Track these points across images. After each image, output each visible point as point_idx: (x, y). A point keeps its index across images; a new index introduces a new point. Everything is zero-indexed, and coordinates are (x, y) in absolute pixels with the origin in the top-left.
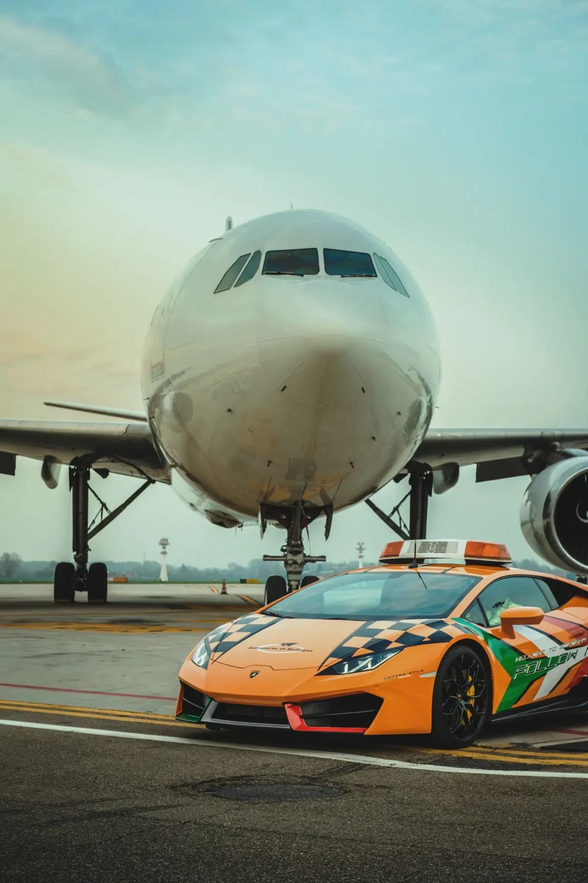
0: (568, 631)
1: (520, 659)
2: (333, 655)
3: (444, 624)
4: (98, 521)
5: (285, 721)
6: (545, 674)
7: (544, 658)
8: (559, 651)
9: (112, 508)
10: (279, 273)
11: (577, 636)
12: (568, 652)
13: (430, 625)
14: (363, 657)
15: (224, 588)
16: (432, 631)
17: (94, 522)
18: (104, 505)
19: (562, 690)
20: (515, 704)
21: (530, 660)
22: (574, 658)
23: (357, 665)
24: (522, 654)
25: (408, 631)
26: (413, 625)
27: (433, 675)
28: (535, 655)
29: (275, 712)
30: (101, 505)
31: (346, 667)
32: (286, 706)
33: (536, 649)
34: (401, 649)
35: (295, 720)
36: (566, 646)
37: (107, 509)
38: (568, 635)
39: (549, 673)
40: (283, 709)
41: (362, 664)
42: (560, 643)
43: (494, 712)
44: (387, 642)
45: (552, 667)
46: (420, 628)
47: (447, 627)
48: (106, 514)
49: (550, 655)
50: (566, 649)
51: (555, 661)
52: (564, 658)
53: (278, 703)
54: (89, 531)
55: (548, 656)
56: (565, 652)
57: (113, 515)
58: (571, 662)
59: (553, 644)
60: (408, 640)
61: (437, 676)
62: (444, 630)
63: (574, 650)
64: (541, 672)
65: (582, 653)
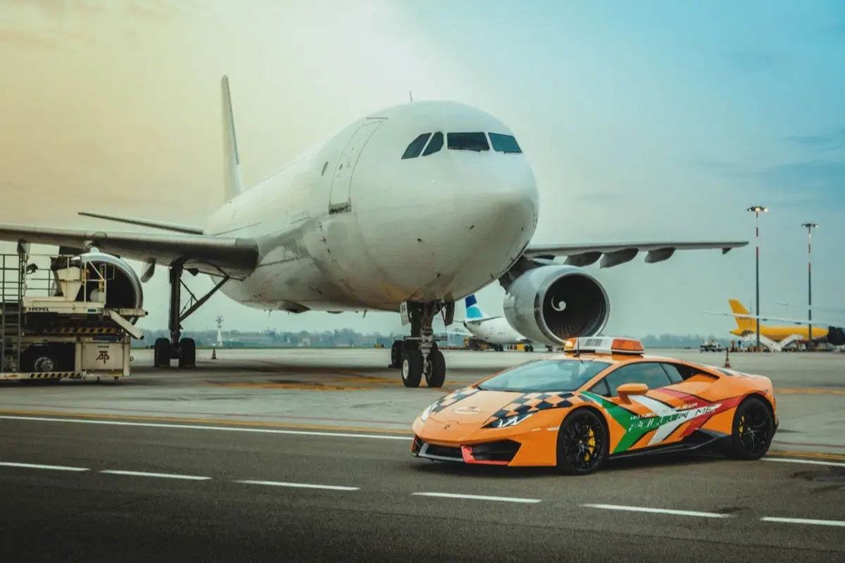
0: (681, 399)
1: (634, 418)
2: (494, 416)
3: (571, 395)
4: (188, 307)
5: (461, 456)
6: (657, 428)
7: (657, 418)
8: (671, 412)
9: (199, 298)
10: (460, 149)
11: (688, 402)
12: (680, 413)
13: (561, 396)
14: (512, 417)
15: (214, 354)
16: (562, 400)
17: (185, 308)
18: (193, 296)
19: (676, 438)
20: (631, 447)
21: (644, 418)
22: (685, 417)
23: (508, 421)
24: (636, 415)
25: (545, 400)
26: (549, 396)
27: (557, 429)
28: (648, 415)
29: (455, 451)
30: (191, 296)
31: (501, 423)
32: (462, 448)
33: (649, 411)
34: (536, 411)
35: (467, 456)
36: (677, 409)
37: (195, 298)
38: (680, 401)
39: (661, 427)
40: (460, 449)
41: (510, 421)
42: (672, 407)
43: (611, 452)
44: (529, 407)
45: (664, 422)
46: (554, 398)
47: (573, 398)
48: (194, 302)
49: (662, 415)
50: (677, 411)
51: (667, 419)
52: (675, 417)
53: (458, 445)
54: (181, 315)
55: (661, 416)
56: (677, 413)
57: (200, 303)
58: (682, 420)
59: (666, 408)
60: (544, 406)
61: (560, 430)
62: (569, 399)
63: (686, 412)
64: (653, 427)
65: (692, 414)
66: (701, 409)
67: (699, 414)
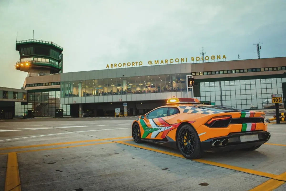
1: (147, 127)
6: (152, 132)
8: (156, 127)
11: (162, 124)
12: (159, 128)
20: (146, 138)
21: (149, 128)
22: (161, 130)
24: (147, 126)
28: (150, 127)
33: (151, 125)
36: (158, 126)
38: (160, 123)
39: (153, 132)
42: (156, 125)
43: (141, 138)
45: (154, 131)
49: (153, 127)
50: (158, 127)
51: (155, 130)
52: (157, 129)
58: (159, 131)
59: (155, 125)
63: (161, 128)
64: (151, 131)
65: (163, 129)
66: (166, 127)
67: (166, 129)
